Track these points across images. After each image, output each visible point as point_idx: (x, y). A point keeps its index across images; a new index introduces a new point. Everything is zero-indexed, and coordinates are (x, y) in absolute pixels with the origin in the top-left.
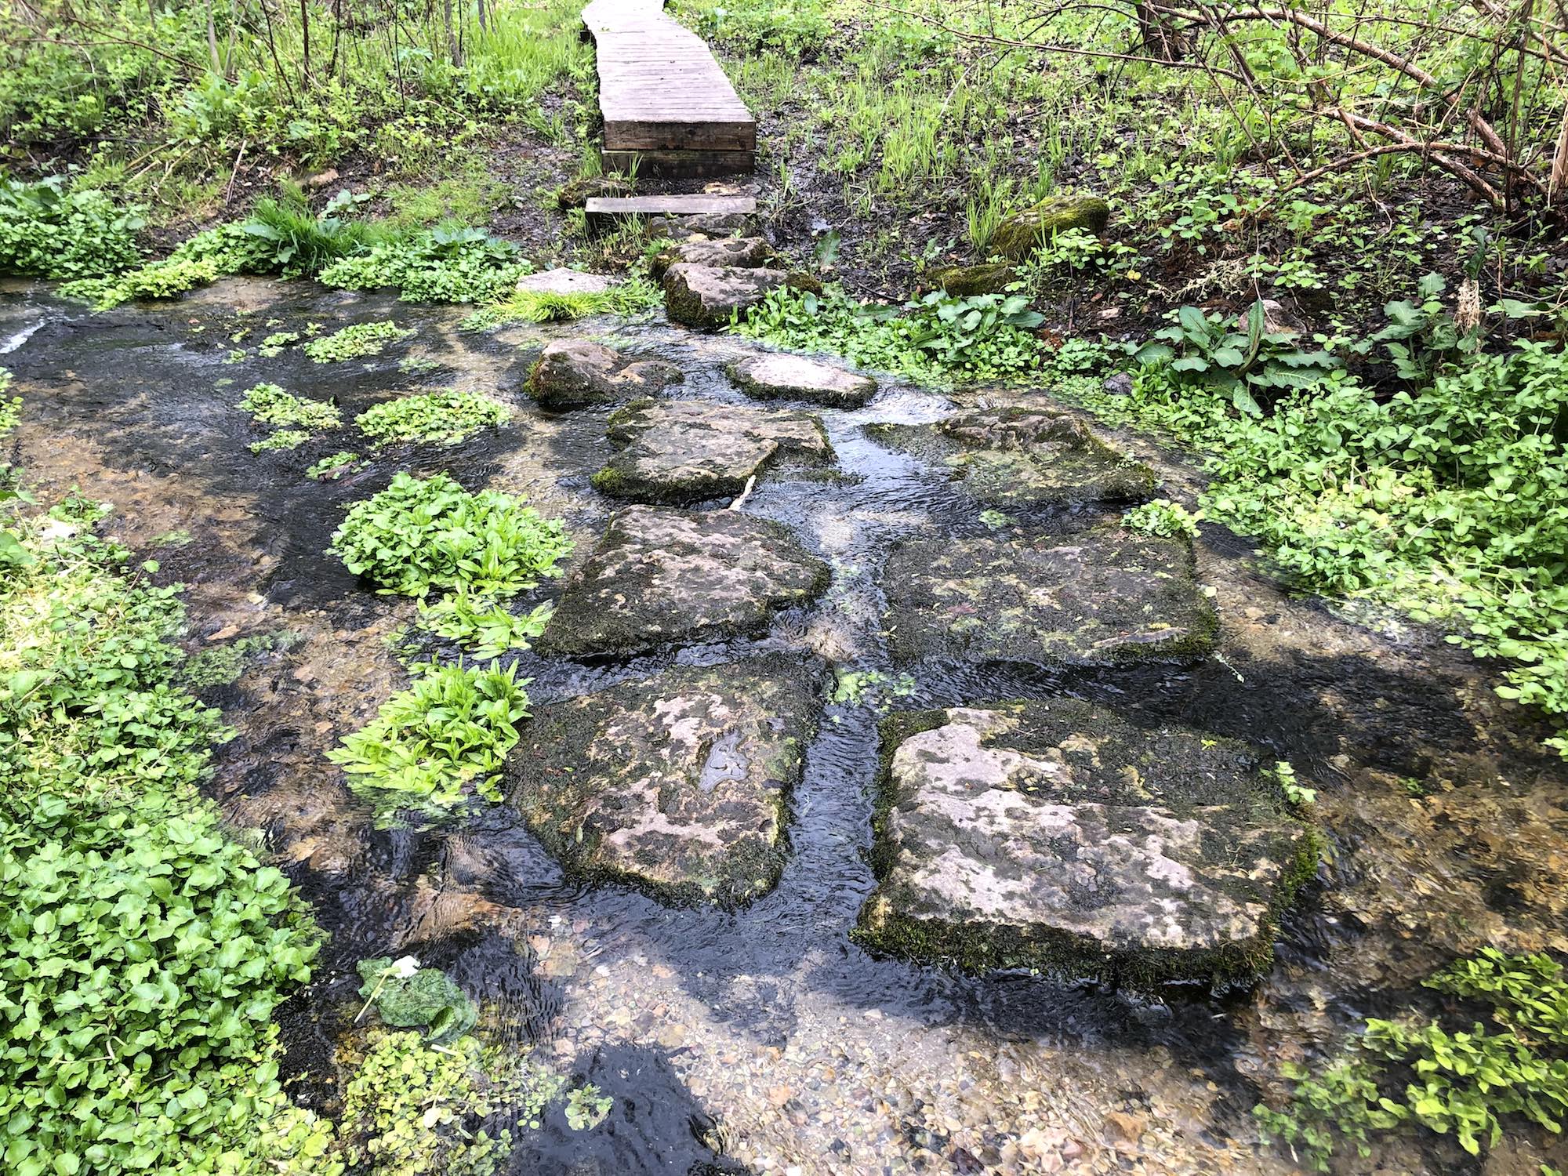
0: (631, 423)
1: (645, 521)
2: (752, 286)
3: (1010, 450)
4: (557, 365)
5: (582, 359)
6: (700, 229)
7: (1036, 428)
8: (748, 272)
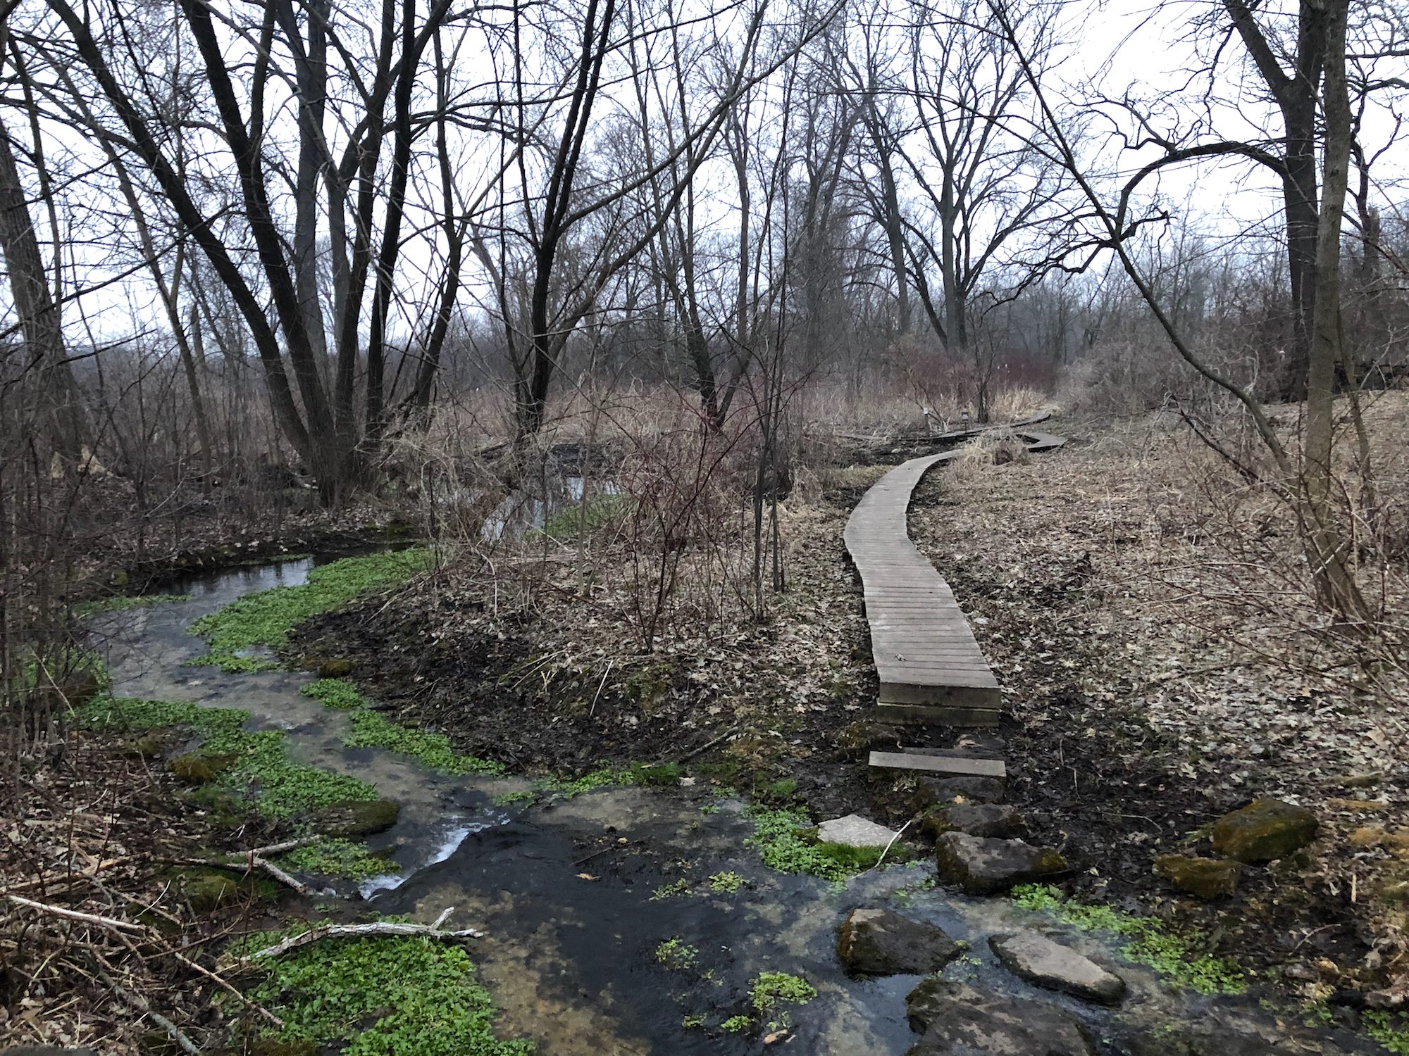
0: (926, 1007)
2: (1009, 858)
4: (862, 935)
5: (880, 929)
6: (961, 791)
8: (1004, 843)
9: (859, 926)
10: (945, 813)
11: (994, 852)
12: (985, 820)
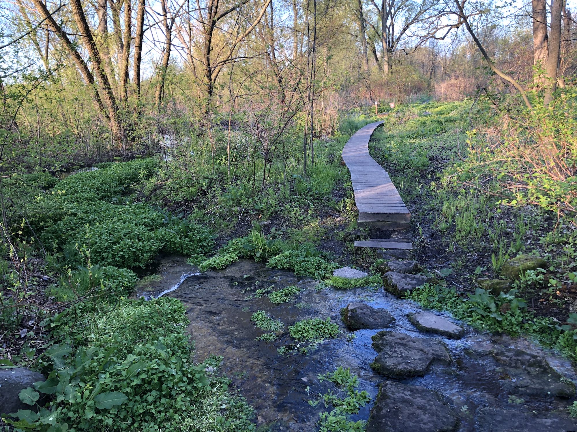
0: (381, 342)
1: (393, 389)
2: (415, 282)
3: (519, 368)
4: (353, 314)
5: (361, 311)
6: (394, 255)
7: (528, 361)
8: (413, 276)
9: (352, 310)
10: (387, 264)
11: (409, 280)
12: (404, 267)
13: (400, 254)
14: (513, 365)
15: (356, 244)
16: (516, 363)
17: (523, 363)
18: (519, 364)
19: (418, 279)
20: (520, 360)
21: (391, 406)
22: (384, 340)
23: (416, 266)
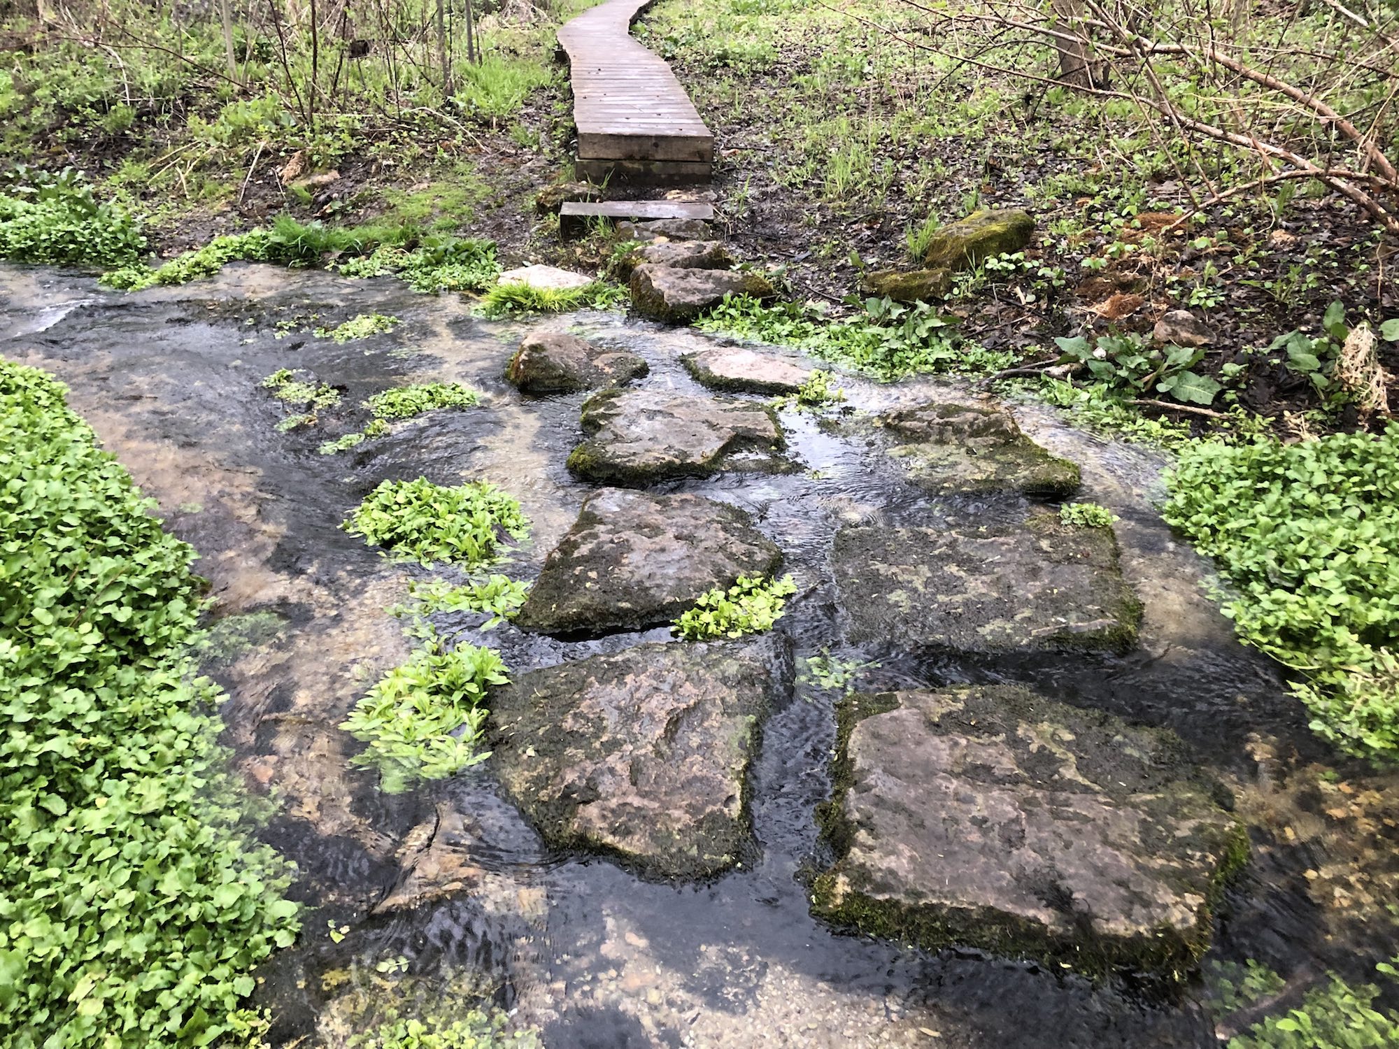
0: (601, 410)
2: (710, 286)
3: (947, 443)
4: (535, 355)
5: (558, 349)
6: (663, 233)
7: (971, 424)
8: (707, 272)
9: (534, 348)
10: (642, 252)
11: (694, 282)
12: (687, 254)
13: (679, 229)
14: (932, 438)
15: (568, 209)
16: (941, 433)
17: (958, 431)
18: (949, 434)
19: (718, 281)
20: (951, 424)
21: (604, 537)
22: (614, 406)
23: (718, 252)
